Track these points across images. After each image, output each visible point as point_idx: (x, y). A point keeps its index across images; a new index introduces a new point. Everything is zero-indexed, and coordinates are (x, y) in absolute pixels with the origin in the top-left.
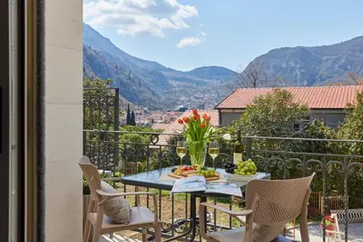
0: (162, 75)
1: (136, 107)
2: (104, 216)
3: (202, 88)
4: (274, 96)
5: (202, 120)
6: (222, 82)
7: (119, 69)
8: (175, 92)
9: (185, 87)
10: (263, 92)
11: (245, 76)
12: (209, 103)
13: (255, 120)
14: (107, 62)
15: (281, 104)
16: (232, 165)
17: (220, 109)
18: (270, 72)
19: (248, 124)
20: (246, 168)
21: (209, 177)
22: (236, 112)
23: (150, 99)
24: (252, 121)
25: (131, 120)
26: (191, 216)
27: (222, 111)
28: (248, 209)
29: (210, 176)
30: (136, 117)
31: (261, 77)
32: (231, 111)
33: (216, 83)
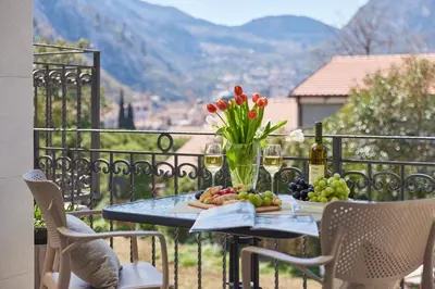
0: (186, 34)
1: (136, 95)
2: (72, 274)
3: (265, 57)
4: (403, 71)
5: (251, 105)
6: (304, 46)
7: (102, 22)
8: (213, 65)
9: (231, 55)
10: (383, 63)
11: (349, 32)
12: (280, 87)
13: (367, 116)
14: (80, 9)
15: (419, 86)
16: (306, 186)
17: (298, 97)
18: (398, 25)
19: (353, 125)
20: (329, 190)
21: (262, 207)
22: (330, 103)
23: (163, 80)
24: (362, 118)
25: (126, 120)
26: (231, 280)
27: (303, 101)
28: (327, 254)
29: (263, 205)
30: (137, 114)
31: (381, 35)
32: (321, 101)
33: (292, 47)
